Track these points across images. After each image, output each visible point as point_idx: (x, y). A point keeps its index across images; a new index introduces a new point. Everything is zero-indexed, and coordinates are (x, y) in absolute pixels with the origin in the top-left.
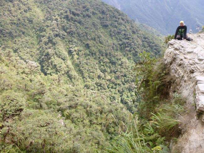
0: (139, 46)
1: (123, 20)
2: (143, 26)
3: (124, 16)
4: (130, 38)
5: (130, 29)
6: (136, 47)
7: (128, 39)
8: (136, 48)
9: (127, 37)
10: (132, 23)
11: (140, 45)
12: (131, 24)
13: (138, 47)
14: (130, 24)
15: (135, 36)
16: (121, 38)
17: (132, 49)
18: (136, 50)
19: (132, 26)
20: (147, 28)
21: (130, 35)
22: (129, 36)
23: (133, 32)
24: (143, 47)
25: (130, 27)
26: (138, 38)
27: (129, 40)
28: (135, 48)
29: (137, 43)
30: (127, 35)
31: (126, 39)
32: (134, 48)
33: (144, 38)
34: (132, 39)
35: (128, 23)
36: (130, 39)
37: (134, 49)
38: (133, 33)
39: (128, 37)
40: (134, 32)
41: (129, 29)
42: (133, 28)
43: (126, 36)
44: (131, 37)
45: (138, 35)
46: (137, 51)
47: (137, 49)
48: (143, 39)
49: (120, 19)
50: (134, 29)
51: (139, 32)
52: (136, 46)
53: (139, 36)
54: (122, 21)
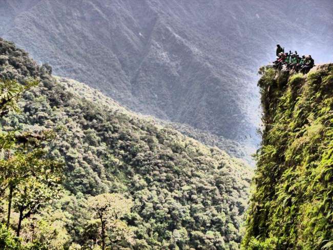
0: (76, 141)
1: (17, 67)
2: (69, 86)
3: (17, 55)
4: (46, 118)
5: (42, 92)
6: (69, 145)
7: (40, 121)
8: (67, 148)
9: (35, 116)
10: (46, 75)
11: (78, 138)
12: (42, 78)
13: (73, 145)
14: (39, 78)
15: (60, 113)
16: (16, 120)
17: (56, 151)
18: (68, 154)
19: (46, 85)
20: (82, 92)
21: (43, 111)
22: (41, 114)
23: (51, 100)
24: (86, 145)
25: (40, 86)
26: (70, 119)
27: (41, 124)
28: (64, 149)
29: (69, 133)
30: (36, 110)
31: (33, 122)
32: (62, 146)
33: (85, 117)
34: (54, 120)
35: (32, 75)
36: (46, 122)
37: (61, 151)
38: (52, 105)
39: (41, 118)
40: (54, 103)
41: (38, 94)
42: (50, 89)
43: (31, 115)
44: (46, 115)
45: (68, 109)
46: (72, 156)
47: (71, 149)
48: (83, 120)
49: (7, 62)
50: (53, 91)
51: (70, 102)
52: (67, 141)
53: (72, 111)
54: (12, 69)
